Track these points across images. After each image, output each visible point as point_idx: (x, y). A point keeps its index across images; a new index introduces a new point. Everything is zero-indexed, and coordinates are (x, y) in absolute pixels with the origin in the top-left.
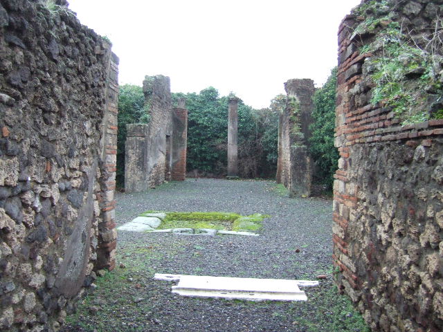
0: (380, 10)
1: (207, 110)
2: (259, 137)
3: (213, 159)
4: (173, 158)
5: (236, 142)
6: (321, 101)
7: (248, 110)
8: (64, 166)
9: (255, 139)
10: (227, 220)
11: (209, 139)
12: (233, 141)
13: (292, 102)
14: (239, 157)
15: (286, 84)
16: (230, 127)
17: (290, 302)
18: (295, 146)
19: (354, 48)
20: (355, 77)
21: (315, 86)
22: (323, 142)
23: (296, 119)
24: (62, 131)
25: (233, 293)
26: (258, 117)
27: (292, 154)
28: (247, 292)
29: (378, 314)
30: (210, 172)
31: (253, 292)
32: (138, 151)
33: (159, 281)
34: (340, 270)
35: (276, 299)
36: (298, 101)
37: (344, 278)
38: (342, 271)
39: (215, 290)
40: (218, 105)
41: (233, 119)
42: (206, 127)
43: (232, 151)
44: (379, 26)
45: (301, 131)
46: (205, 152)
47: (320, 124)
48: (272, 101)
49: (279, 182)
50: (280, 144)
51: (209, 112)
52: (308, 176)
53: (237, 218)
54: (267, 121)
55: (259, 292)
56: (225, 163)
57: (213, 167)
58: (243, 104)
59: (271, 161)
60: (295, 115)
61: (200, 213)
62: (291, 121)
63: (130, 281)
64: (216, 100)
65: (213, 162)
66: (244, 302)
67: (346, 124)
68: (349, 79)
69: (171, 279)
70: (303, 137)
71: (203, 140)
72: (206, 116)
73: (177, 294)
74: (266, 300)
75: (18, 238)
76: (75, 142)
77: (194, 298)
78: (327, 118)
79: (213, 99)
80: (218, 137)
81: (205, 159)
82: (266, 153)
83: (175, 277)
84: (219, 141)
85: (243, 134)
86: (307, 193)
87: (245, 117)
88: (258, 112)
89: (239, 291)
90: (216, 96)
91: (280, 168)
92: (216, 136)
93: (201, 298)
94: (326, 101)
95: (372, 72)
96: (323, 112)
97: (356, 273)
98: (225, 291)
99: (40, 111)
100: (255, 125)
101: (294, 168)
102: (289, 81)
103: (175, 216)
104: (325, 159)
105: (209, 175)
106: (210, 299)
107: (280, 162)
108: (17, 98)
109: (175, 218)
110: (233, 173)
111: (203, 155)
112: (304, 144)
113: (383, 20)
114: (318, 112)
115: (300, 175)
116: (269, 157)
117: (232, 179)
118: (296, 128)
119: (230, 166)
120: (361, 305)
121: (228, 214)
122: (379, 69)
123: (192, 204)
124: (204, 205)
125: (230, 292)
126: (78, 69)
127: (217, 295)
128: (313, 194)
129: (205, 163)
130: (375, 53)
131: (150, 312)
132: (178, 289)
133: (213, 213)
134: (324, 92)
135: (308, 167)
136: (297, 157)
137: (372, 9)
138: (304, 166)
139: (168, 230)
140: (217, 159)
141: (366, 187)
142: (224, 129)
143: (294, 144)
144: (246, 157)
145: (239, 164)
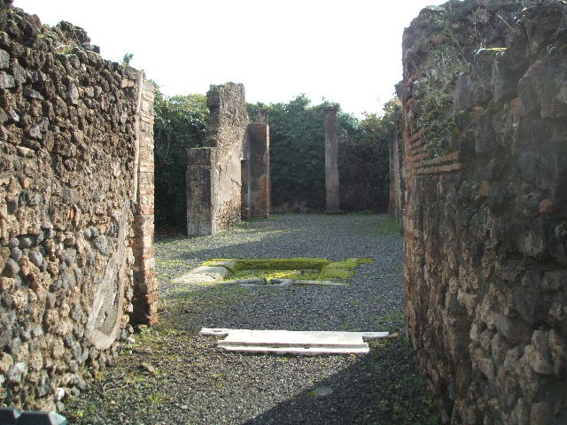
4: (252, 189)
5: (336, 165)
8: (89, 212)
12: (333, 163)
15: (397, 86)
24: (85, 175)
25: (286, 346)
28: (301, 344)
31: (309, 345)
32: (202, 182)
33: (205, 334)
39: (265, 344)
41: (331, 134)
43: (332, 179)
49: (393, 215)
53: (326, 264)
55: (315, 345)
69: (219, 334)
75: (43, 285)
76: (100, 186)
97: (416, 319)
98: (276, 345)
99: (60, 159)
103: (248, 264)
108: (37, 150)
109: (247, 267)
110: (333, 206)
119: (329, 197)
125: (283, 345)
126: (101, 108)
127: (268, 349)
132: (225, 343)
141: (419, 224)
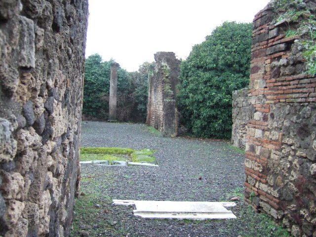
0: (301, 5)
1: (94, 71)
2: (132, 92)
3: (98, 108)
5: (116, 95)
6: (186, 69)
7: (124, 72)
9: (129, 94)
10: (126, 154)
11: (95, 92)
12: (114, 95)
13: (165, 68)
14: (117, 106)
15: (155, 55)
16: (112, 84)
17: (225, 219)
18: (168, 100)
19: (279, 32)
20: (282, 53)
21: (177, 58)
22: (188, 97)
23: (168, 80)
25: (180, 214)
26: (131, 78)
27: (164, 106)
28: (191, 213)
29: (311, 229)
30: (94, 117)
31: (195, 213)
33: (119, 206)
34: (256, 194)
35: (214, 218)
36: (168, 68)
37: (262, 200)
38: (259, 195)
39: (167, 213)
40: (102, 67)
41: (114, 78)
42: (93, 83)
43: (113, 102)
44: (302, 17)
45: (171, 89)
46: (91, 102)
47: (185, 85)
48: (140, 67)
49: (149, 125)
50: (150, 98)
51: (95, 73)
52: (175, 121)
53: (132, 152)
54: (137, 81)
55: (200, 213)
56: (107, 110)
57: (97, 113)
58: (120, 68)
59: (141, 109)
60: (167, 77)
61: (103, 148)
62: (164, 82)
63: (97, 207)
64: (100, 64)
65: (97, 110)
66: (192, 221)
67: (266, 87)
68: (272, 54)
69: (129, 204)
70: (172, 94)
71: (90, 93)
72: (93, 75)
73: (139, 217)
74: (208, 219)
77: (154, 219)
78: (191, 81)
79: (98, 63)
80: (102, 91)
81: (91, 107)
82: (137, 104)
83: (131, 202)
84: (103, 94)
85: (120, 90)
86: (175, 134)
87: (122, 77)
88: (131, 74)
89: (185, 213)
90: (101, 61)
91: (150, 115)
92: (99, 90)
93: (159, 220)
94: (190, 69)
95: (301, 50)
96: (187, 76)
97: (279, 198)
98: (174, 213)
100: (129, 84)
101: (166, 115)
102: (158, 53)
103: (86, 150)
104: (187, 110)
105: (93, 118)
106: (166, 219)
107: (150, 110)
109: (86, 152)
110: (113, 118)
111: (90, 104)
112: (173, 99)
113: (306, 13)
114: (183, 76)
115: (169, 120)
116: (140, 107)
117: (112, 122)
118: (167, 87)
119: (111, 113)
120: (285, 221)
121: (125, 149)
122: (307, 48)
123: (95, 141)
124: (104, 142)
125: (179, 213)
127: (170, 216)
128: (180, 135)
129: (91, 110)
130: (302, 37)
131: (129, 234)
132: (139, 212)
133: (113, 148)
134: (188, 62)
135: (176, 116)
136: (168, 108)
137: (294, 4)
138: (173, 114)
139: (90, 162)
140: (100, 107)
141: (295, 135)
142: (107, 85)
143: (166, 99)
144: (121, 106)
145: (117, 111)
